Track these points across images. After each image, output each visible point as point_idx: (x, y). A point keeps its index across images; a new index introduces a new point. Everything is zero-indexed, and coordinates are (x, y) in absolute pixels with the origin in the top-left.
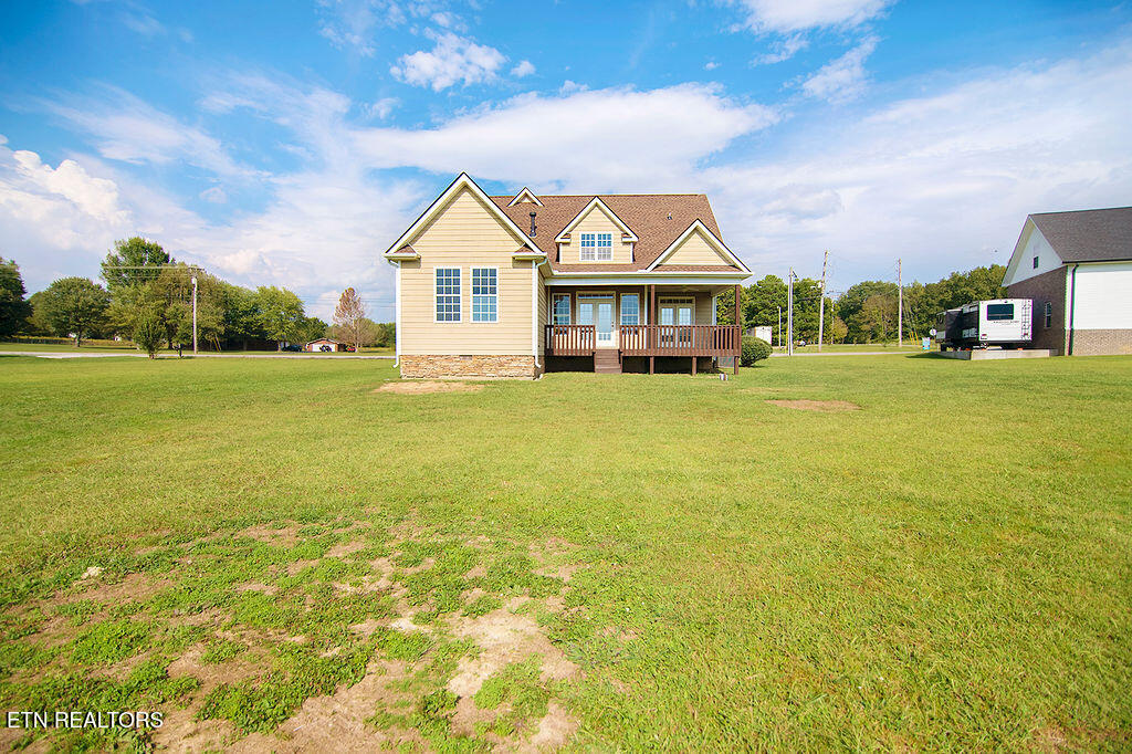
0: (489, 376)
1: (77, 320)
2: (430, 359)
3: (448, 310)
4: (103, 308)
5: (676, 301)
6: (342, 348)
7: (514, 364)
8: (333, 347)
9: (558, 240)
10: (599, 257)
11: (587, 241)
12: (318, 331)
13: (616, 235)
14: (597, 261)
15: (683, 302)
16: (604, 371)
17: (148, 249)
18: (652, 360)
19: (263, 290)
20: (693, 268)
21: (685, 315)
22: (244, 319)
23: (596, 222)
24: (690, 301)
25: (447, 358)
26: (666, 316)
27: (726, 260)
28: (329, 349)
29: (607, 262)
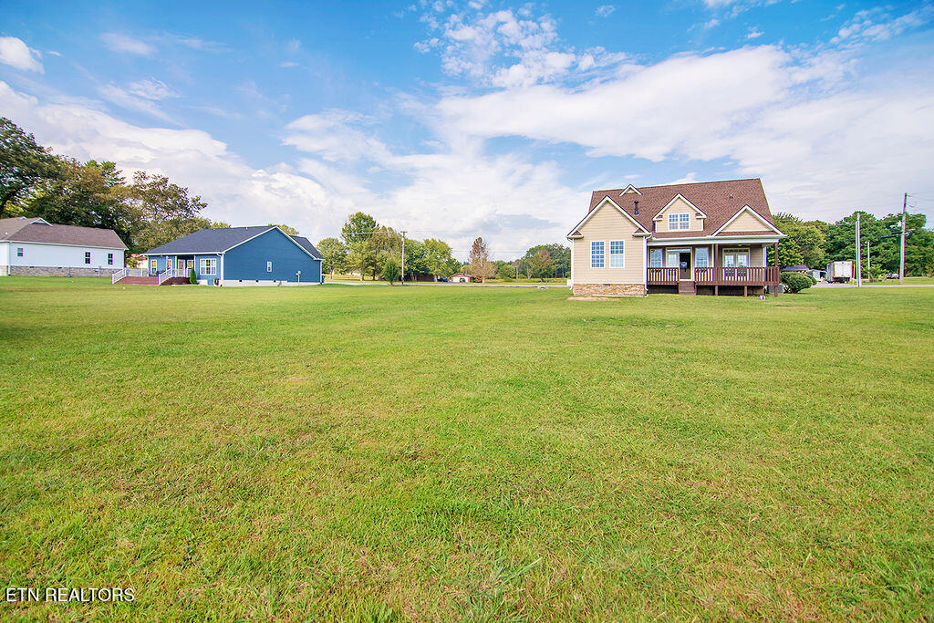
0: (620, 294)
1: (331, 263)
2: (588, 286)
3: (598, 262)
4: (344, 256)
5: (736, 251)
6: (473, 279)
7: (633, 289)
8: (467, 279)
9: (654, 219)
10: (681, 228)
11: (673, 218)
12: (455, 268)
13: (692, 215)
14: (679, 230)
15: (740, 251)
16: (685, 293)
17: (365, 219)
18: (716, 288)
19: (427, 241)
20: (744, 233)
21: (743, 260)
22: (417, 261)
23: (679, 207)
24: (747, 251)
25: (598, 285)
26: (728, 260)
27: (768, 227)
28: (464, 281)
29: (686, 230)
